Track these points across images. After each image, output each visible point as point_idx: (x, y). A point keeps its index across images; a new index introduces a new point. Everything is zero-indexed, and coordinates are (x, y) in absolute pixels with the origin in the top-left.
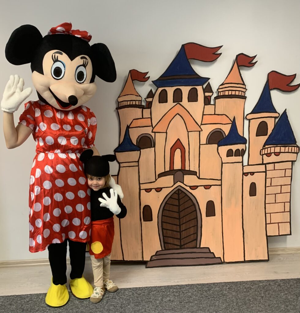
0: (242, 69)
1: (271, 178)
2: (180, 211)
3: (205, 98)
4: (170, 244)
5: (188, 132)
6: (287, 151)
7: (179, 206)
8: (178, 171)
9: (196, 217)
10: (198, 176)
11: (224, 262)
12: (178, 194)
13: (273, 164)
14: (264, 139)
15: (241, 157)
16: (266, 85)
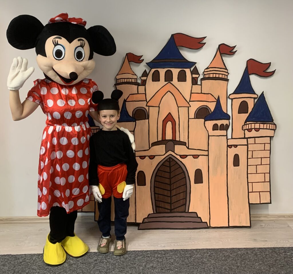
0: (224, 56)
1: (252, 151)
2: (171, 177)
3: (193, 79)
4: (161, 207)
5: (178, 107)
6: (265, 127)
7: (170, 173)
8: (169, 141)
9: (185, 184)
10: (187, 146)
11: (210, 227)
12: (170, 162)
13: (254, 138)
14: (245, 116)
15: (225, 131)
16: (245, 70)
